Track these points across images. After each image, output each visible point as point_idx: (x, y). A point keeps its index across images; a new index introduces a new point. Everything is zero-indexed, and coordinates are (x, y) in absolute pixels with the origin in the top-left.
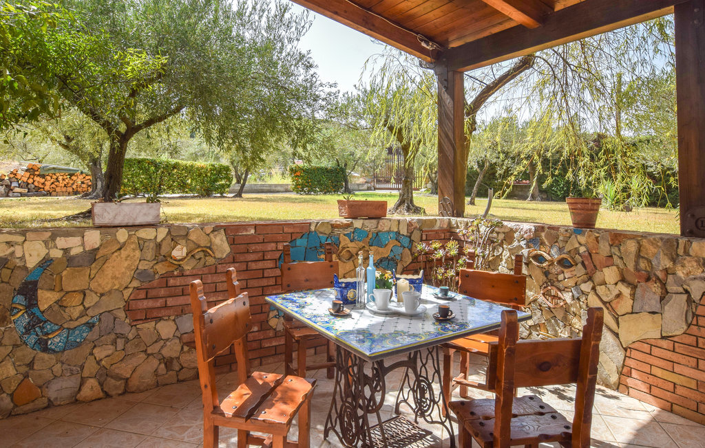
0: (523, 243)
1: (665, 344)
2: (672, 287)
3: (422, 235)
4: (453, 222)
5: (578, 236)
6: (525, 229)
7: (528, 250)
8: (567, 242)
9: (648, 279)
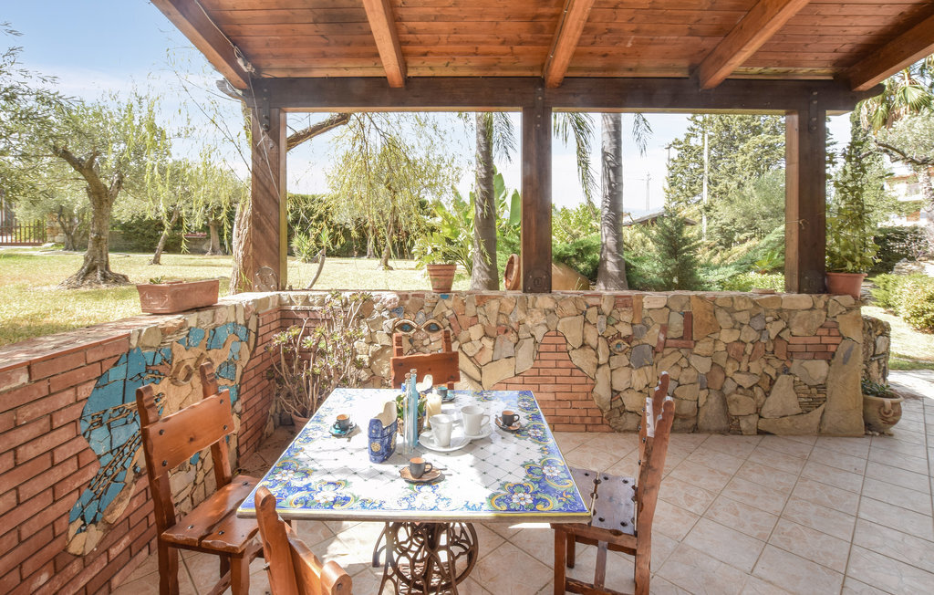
0: (385, 314)
1: (518, 380)
2: (522, 335)
3: (258, 320)
4: (285, 298)
5: (445, 301)
6: (388, 299)
7: (392, 320)
8: (434, 308)
9: (506, 331)
